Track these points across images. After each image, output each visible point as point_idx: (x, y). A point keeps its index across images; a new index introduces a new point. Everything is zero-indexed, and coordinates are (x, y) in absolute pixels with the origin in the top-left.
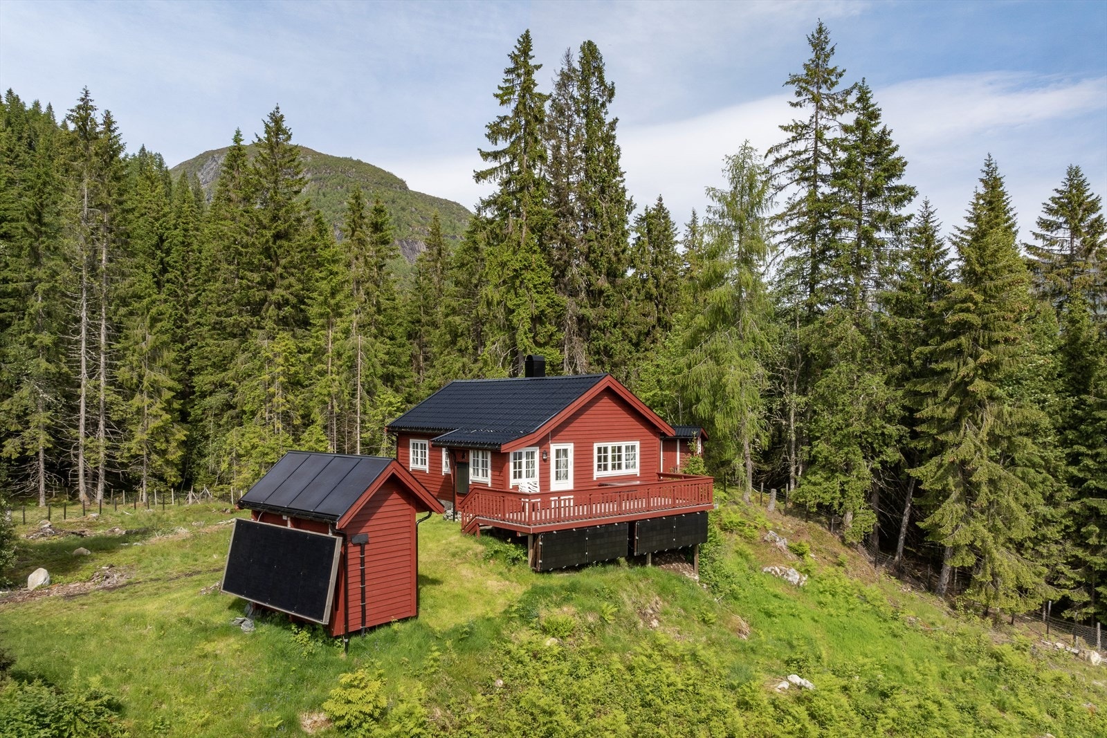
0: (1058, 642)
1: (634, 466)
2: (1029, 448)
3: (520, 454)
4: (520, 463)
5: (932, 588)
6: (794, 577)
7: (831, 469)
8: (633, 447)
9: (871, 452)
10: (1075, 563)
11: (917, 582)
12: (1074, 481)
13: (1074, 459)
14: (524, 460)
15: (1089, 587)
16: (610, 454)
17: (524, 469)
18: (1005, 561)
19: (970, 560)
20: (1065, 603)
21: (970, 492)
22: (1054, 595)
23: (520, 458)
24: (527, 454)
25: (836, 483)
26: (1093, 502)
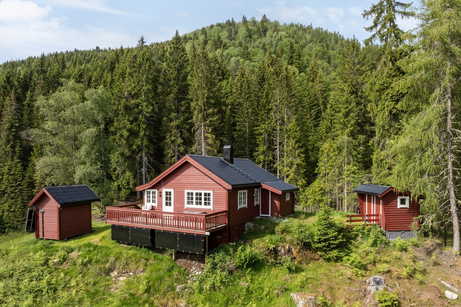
1: (209, 204)
3: (150, 192)
4: (150, 196)
8: (209, 194)
14: (151, 195)
16: (194, 196)
17: (151, 199)
23: (150, 194)
24: (153, 192)
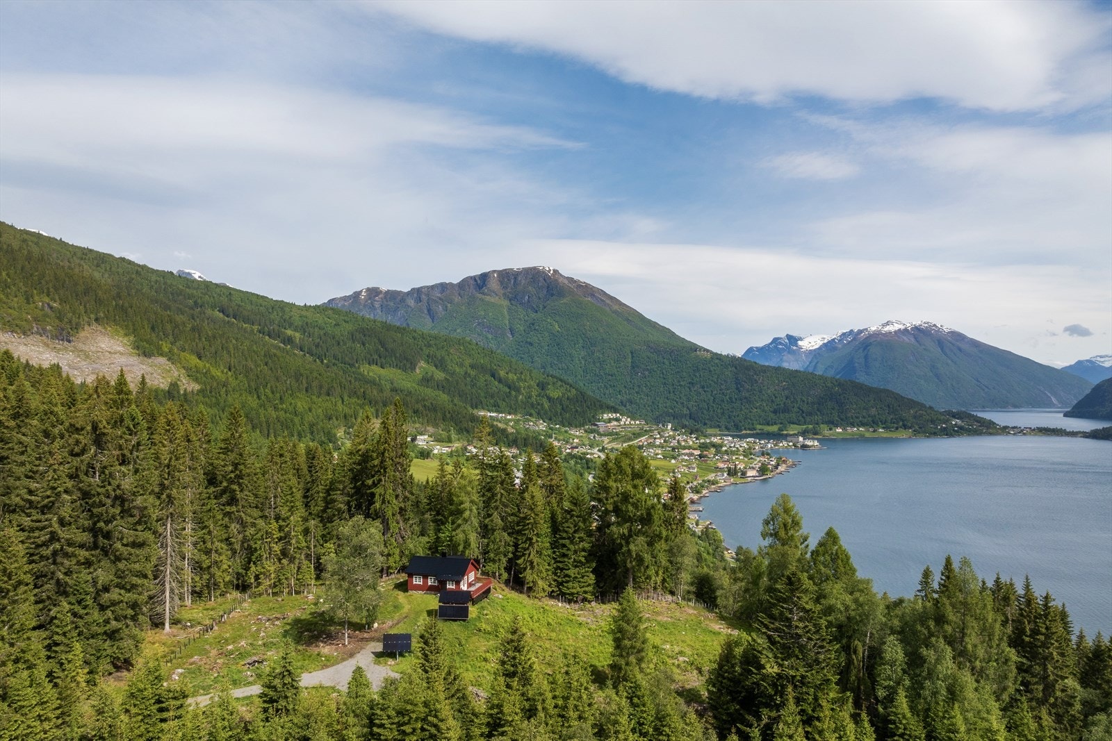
0: (552, 602)
2: (545, 552)
5: (521, 592)
6: (501, 596)
7: (494, 561)
9: (505, 556)
10: (555, 580)
11: (517, 590)
12: (554, 558)
13: (554, 552)
15: (558, 587)
18: (540, 583)
19: (531, 585)
20: (553, 591)
21: (532, 568)
22: (550, 590)
25: (497, 566)
26: (559, 564)
